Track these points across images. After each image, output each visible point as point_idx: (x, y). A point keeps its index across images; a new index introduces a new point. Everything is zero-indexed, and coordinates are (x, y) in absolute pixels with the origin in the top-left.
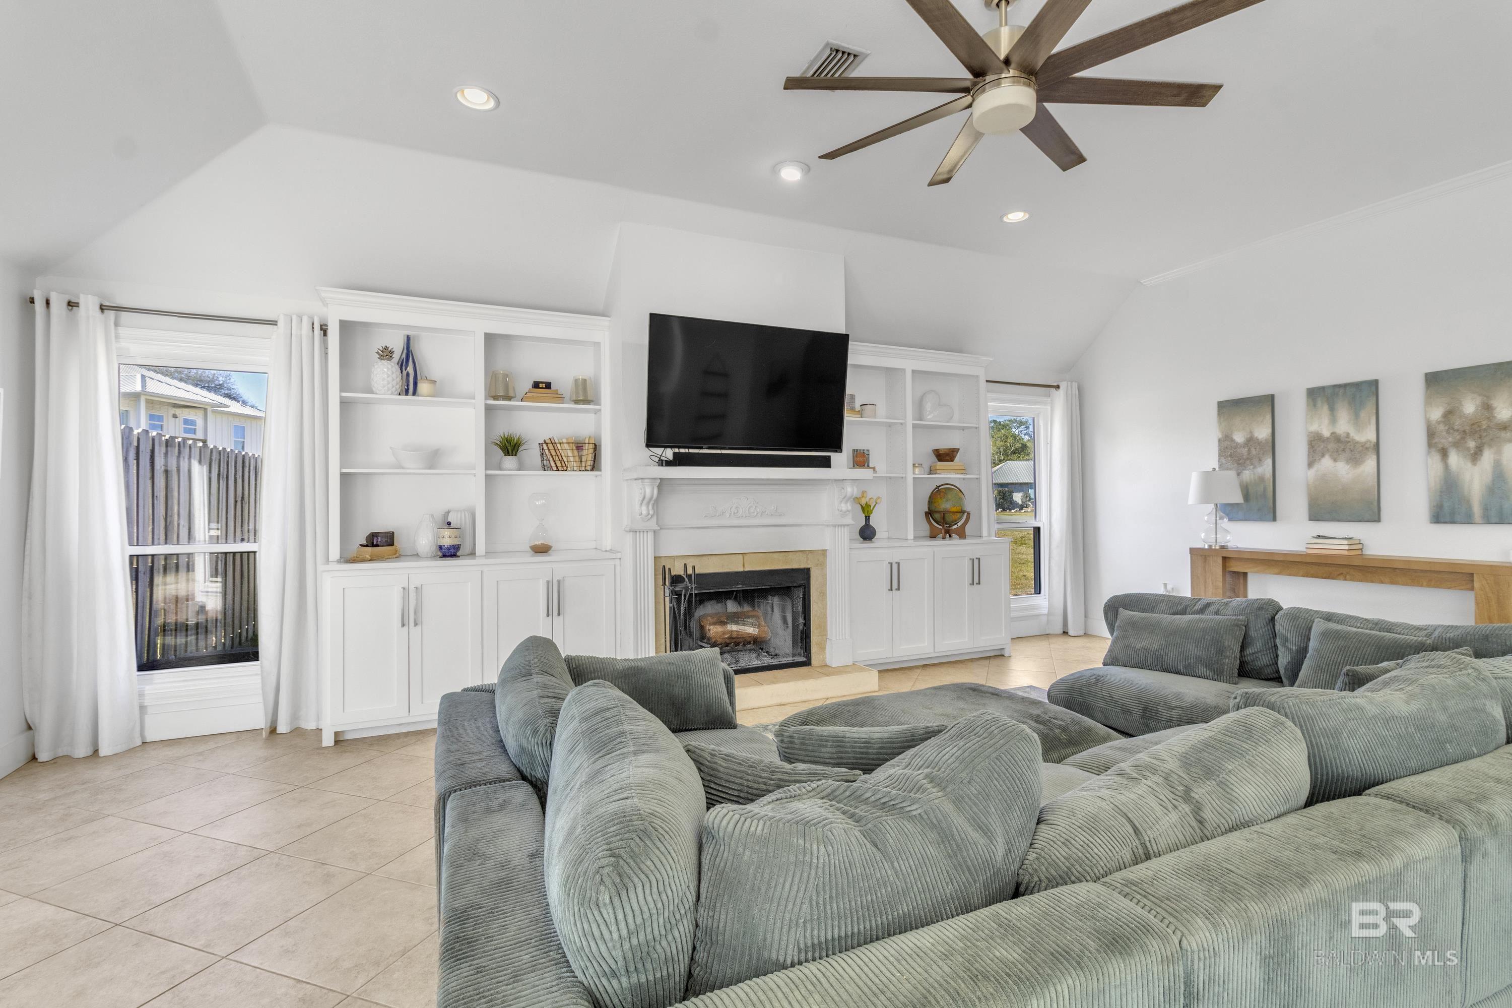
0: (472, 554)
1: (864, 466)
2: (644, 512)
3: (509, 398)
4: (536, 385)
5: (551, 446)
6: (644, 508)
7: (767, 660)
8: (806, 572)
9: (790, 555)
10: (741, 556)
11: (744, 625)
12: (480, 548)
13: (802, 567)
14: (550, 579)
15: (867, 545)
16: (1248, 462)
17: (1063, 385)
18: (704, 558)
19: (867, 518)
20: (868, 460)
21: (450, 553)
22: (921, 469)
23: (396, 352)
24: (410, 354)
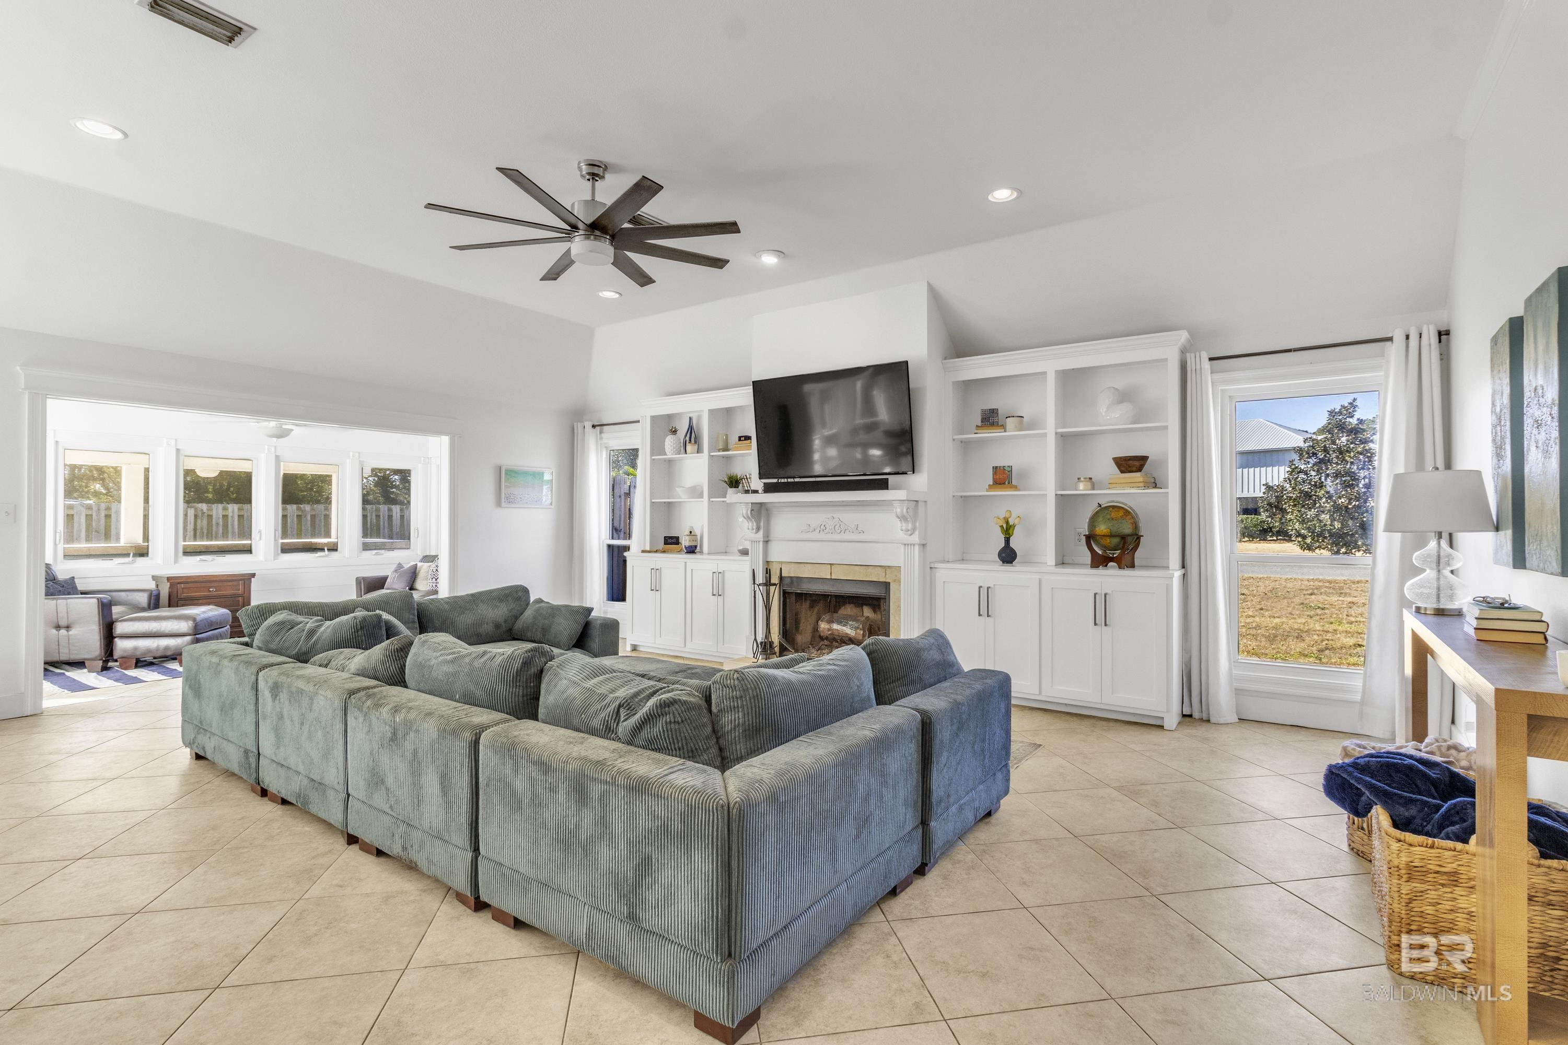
0: (701, 552)
1: (1004, 483)
2: (750, 527)
3: (727, 450)
4: (740, 439)
6: (753, 524)
8: (888, 585)
10: (829, 566)
12: (706, 548)
13: (881, 580)
14: (716, 571)
15: (1007, 568)
17: (1400, 336)
19: (1007, 541)
20: (1011, 478)
21: (691, 551)
22: (1089, 484)
23: (683, 429)
24: (691, 428)
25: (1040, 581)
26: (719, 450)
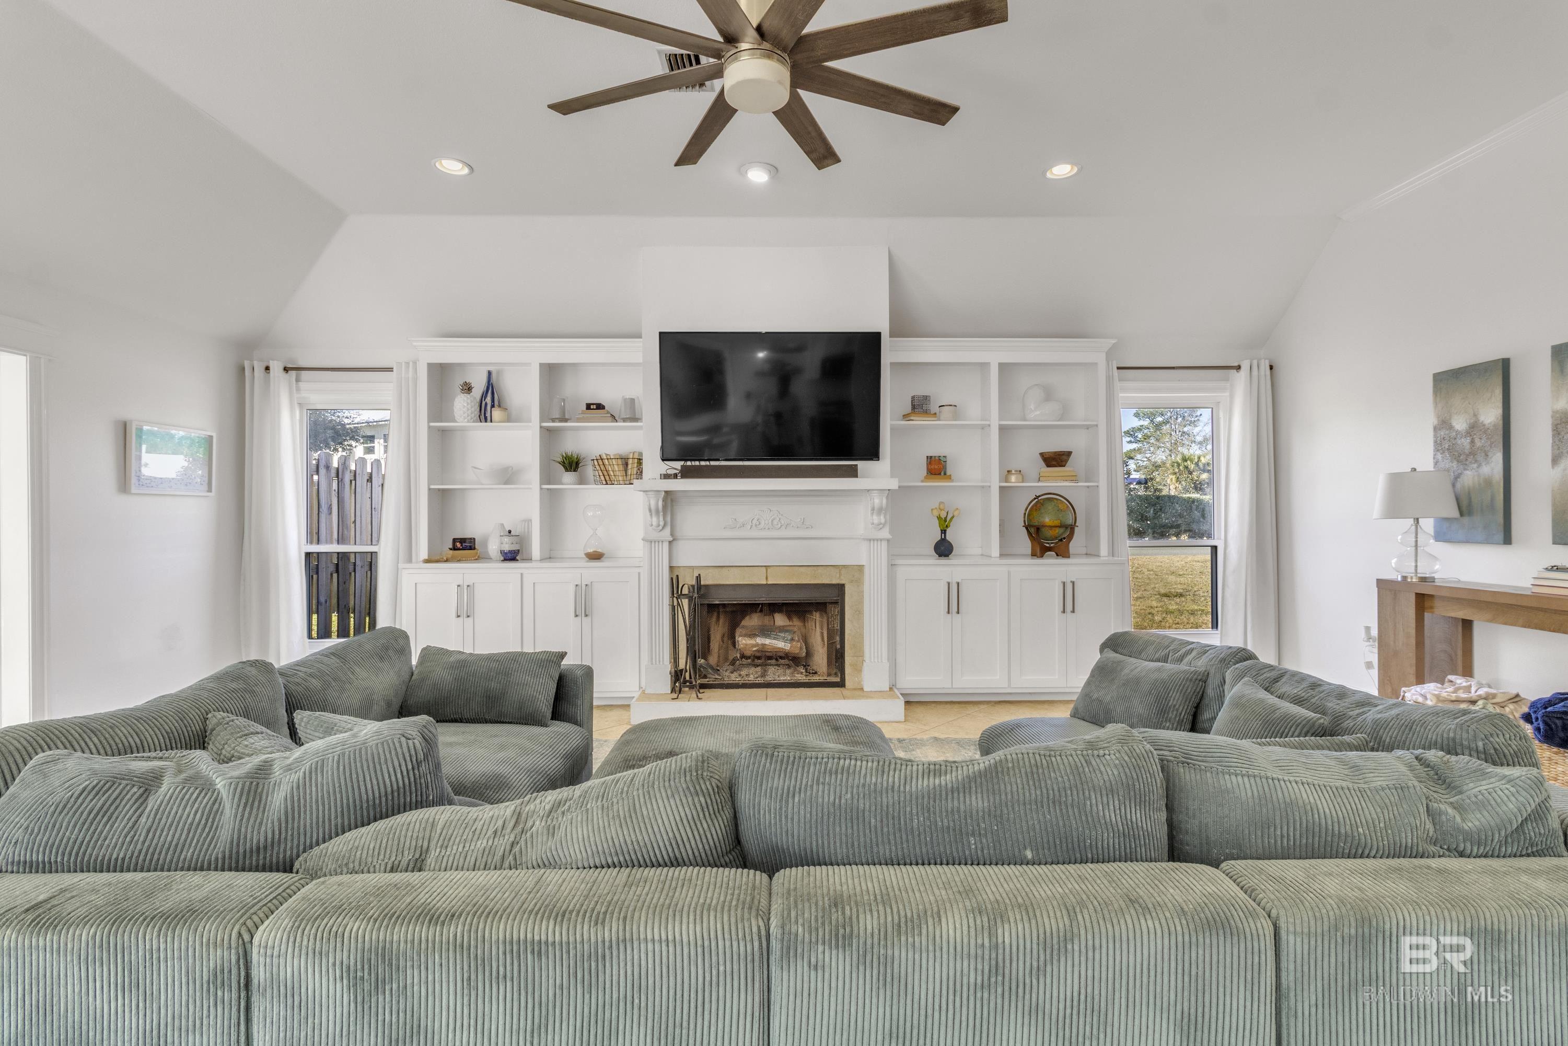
1: (940, 474)
2: (655, 523)
3: (566, 420)
4: (588, 406)
5: (600, 462)
6: (655, 519)
7: (801, 677)
8: (841, 588)
9: (820, 570)
10: (764, 569)
11: (775, 639)
12: (536, 554)
13: (834, 582)
14: (579, 583)
15: (943, 561)
16: (1471, 459)
17: (1245, 366)
18: (724, 569)
19: (944, 532)
20: (945, 468)
21: (511, 557)
22: (1020, 477)
23: (479, 386)
24: (490, 387)
25: (1009, 573)
26: (553, 420)
